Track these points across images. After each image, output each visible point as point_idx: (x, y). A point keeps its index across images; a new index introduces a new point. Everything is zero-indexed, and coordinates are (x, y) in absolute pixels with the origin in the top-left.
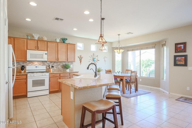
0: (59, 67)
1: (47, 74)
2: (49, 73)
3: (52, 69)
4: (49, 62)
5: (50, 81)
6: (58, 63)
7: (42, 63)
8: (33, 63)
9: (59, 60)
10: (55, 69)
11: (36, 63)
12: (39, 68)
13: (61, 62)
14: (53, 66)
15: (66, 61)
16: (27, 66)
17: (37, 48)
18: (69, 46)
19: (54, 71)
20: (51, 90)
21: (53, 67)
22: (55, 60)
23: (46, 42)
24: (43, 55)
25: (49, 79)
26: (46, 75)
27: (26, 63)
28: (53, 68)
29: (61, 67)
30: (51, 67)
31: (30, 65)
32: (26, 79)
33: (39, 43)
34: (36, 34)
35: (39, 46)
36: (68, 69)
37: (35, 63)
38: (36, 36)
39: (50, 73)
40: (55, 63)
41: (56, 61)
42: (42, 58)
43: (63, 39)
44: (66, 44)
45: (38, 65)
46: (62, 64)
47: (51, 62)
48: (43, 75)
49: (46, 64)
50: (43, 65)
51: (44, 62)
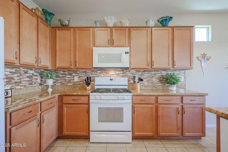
0: (154, 80)
1: (128, 96)
2: (131, 94)
3: (139, 84)
4: (134, 71)
5: (133, 112)
6: (152, 72)
7: (122, 72)
8: (106, 73)
9: (155, 66)
10: (146, 83)
11: (112, 73)
12: (115, 81)
13: (157, 70)
14: (141, 78)
15: (171, 66)
16: (96, 78)
17: (111, 43)
18: (176, 32)
19: (143, 88)
20: (137, 133)
21: (142, 80)
22: (145, 66)
23: (127, 29)
24: (120, 55)
25: (133, 108)
26: (126, 97)
27: (97, 72)
28: (142, 82)
29: (158, 80)
30: (137, 80)
31: (102, 75)
32: (88, 104)
33: (114, 32)
34: (109, 17)
35: (114, 38)
36: (175, 85)
37: (110, 73)
38: (109, 21)
39: (135, 94)
40: (146, 72)
41: (148, 67)
42: (120, 61)
43: (163, 20)
44: (170, 29)
45: (115, 76)
46: (159, 75)
47: (138, 70)
48: (119, 97)
49: (129, 75)
50: (123, 76)
51: (125, 71)
